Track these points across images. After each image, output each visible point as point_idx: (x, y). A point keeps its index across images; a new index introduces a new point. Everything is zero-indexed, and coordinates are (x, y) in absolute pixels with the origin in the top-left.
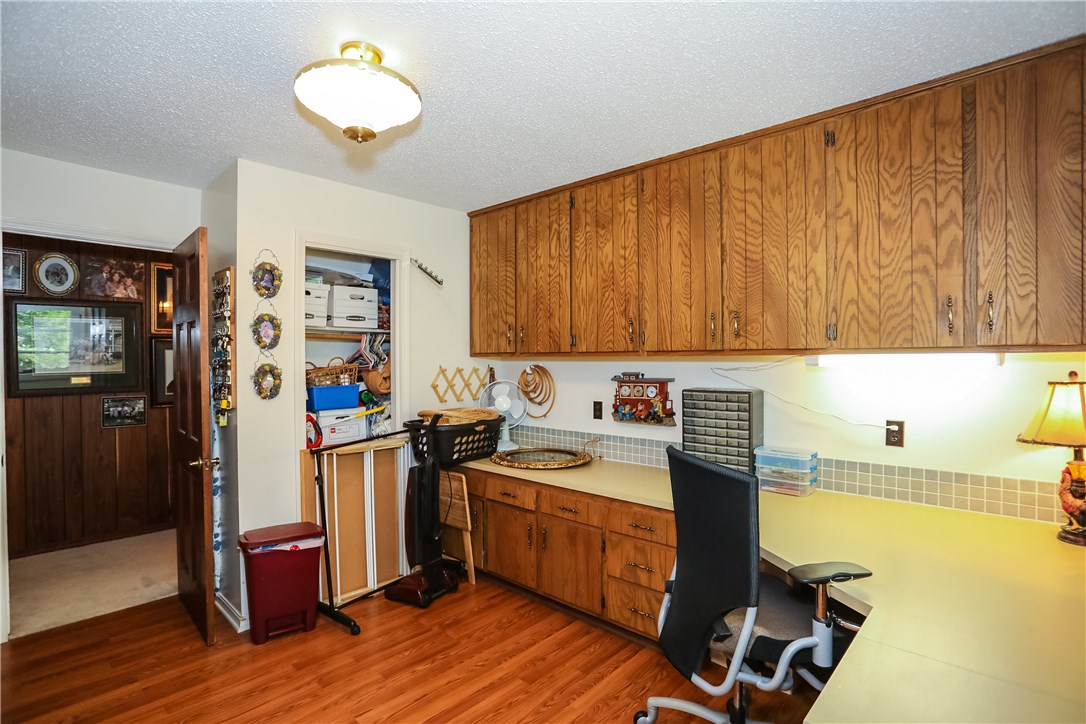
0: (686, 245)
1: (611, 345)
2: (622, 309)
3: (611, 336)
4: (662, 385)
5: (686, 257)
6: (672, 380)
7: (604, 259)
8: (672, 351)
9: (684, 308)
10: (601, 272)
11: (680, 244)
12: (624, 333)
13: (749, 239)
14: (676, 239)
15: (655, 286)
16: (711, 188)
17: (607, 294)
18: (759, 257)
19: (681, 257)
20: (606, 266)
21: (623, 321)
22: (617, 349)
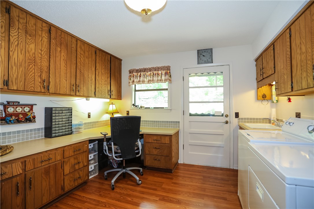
0: (66, 61)
1: (33, 89)
2: (39, 74)
3: (33, 85)
4: (31, 106)
5: (65, 64)
6: (36, 105)
7: (30, 50)
8: (60, 94)
9: (64, 80)
10: (27, 54)
11: (64, 59)
12: (40, 84)
13: (81, 67)
14: (62, 58)
15: (54, 70)
16: (73, 47)
17: (31, 66)
18: (83, 72)
19: (64, 64)
20: (31, 54)
21: (40, 80)
22: (36, 90)
